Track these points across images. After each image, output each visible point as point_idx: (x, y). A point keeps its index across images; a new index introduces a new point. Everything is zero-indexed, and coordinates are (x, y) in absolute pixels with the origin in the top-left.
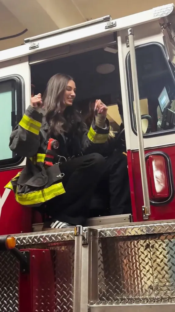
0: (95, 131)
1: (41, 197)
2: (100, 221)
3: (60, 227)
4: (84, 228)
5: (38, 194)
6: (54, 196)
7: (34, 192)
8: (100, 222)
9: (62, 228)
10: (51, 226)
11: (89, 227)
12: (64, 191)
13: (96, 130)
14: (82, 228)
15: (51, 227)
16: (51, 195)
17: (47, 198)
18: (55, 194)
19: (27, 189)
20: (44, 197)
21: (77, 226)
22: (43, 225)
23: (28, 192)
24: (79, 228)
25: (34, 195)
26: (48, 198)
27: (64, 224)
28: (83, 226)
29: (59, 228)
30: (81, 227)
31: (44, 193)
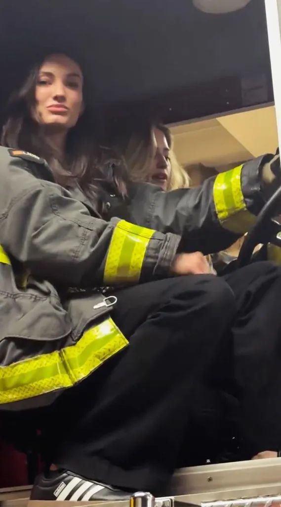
0: (246, 202)
1: (59, 371)
2: (210, 480)
3: (86, 498)
4: (160, 500)
5: (48, 364)
6: (98, 363)
7: (36, 359)
8: (211, 483)
9: (91, 499)
10: (56, 494)
11: (172, 498)
12: (123, 341)
13: (247, 200)
14: (153, 500)
15: (55, 498)
16: (87, 362)
17: (77, 375)
18: (99, 357)
19: (13, 350)
20: (67, 371)
21: (137, 494)
22: (30, 492)
23: (16, 359)
24: (144, 500)
25: (38, 366)
26: (82, 372)
27: (99, 488)
28: (156, 494)
29: (80, 499)
30: (150, 497)
31: (68, 360)
